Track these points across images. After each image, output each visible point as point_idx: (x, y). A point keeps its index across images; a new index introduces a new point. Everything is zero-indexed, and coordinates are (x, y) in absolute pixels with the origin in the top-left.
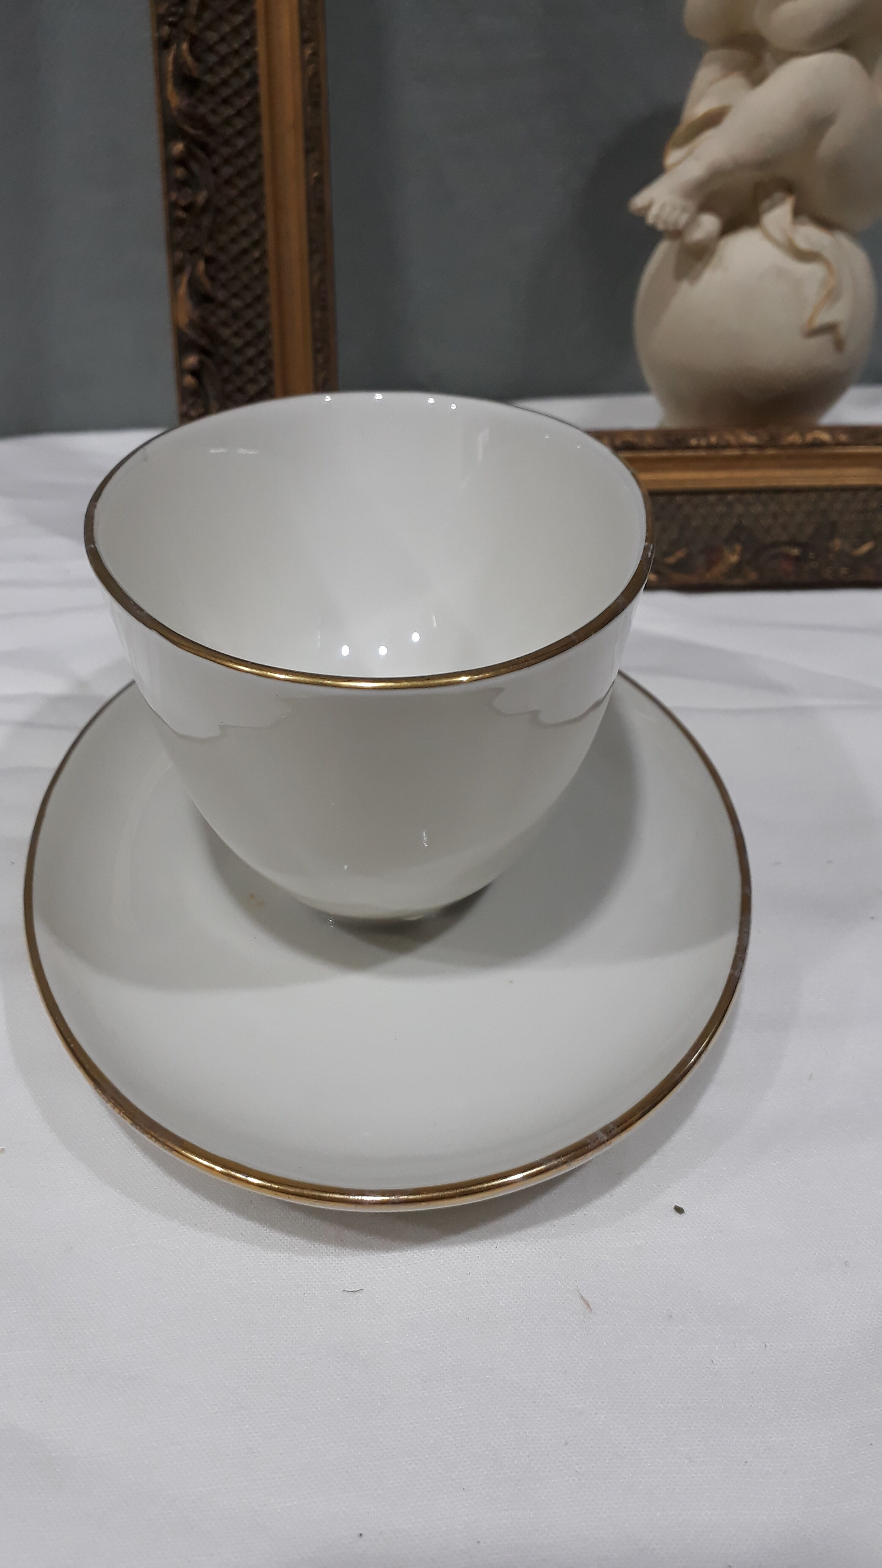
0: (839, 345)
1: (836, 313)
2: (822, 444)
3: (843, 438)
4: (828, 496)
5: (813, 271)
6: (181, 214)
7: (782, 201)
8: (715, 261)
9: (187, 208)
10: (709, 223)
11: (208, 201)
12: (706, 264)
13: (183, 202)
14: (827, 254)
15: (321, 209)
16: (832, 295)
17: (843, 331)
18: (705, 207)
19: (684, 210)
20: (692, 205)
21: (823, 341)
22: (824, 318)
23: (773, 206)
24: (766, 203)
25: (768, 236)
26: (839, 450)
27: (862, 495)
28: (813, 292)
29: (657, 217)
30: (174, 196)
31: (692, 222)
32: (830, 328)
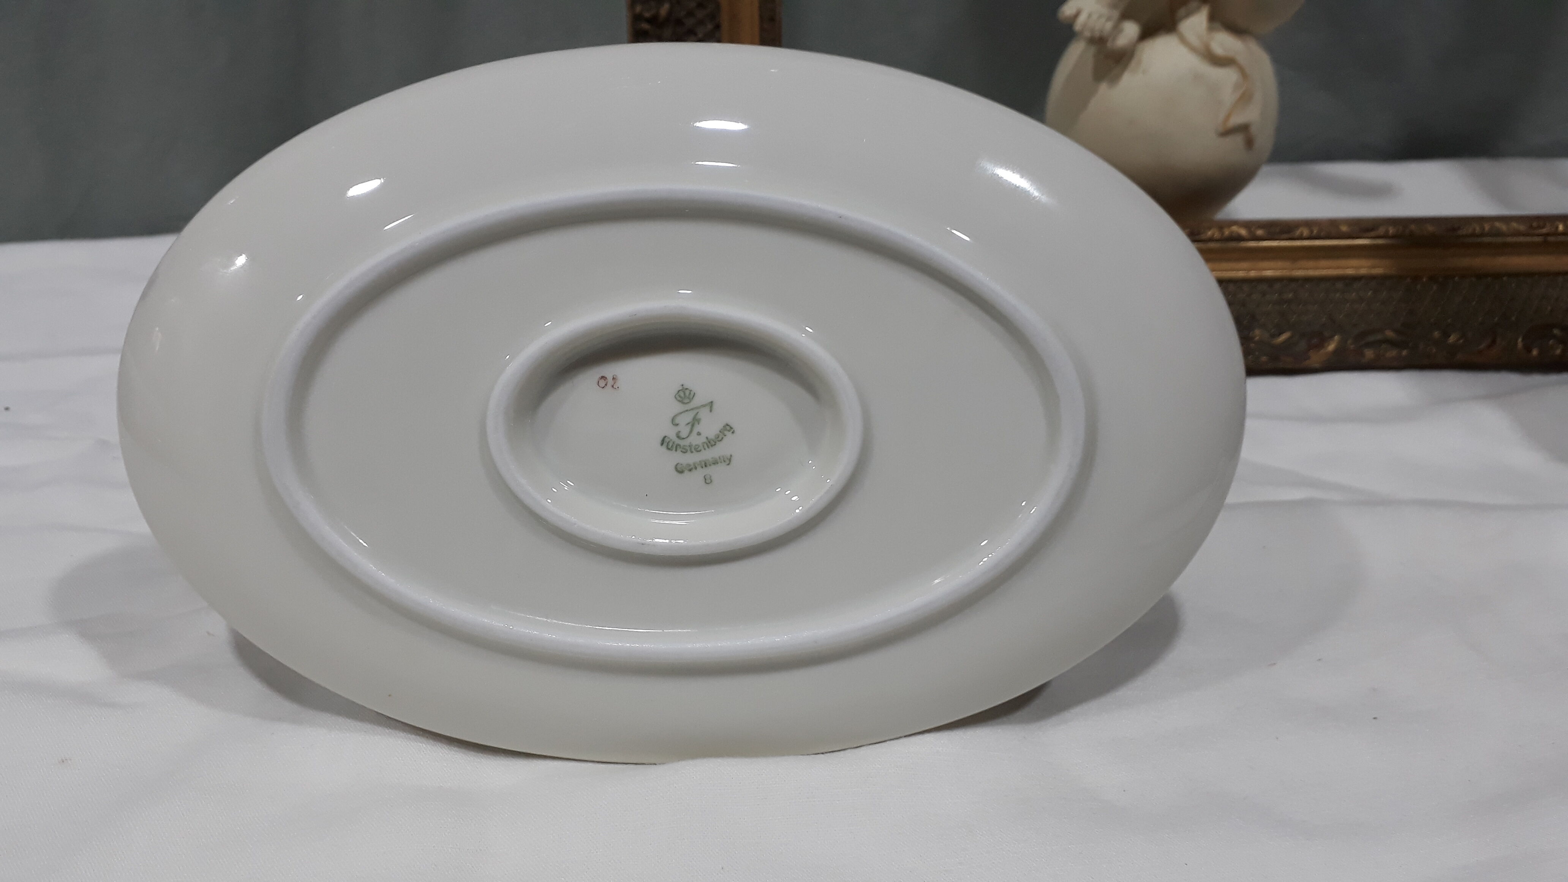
0: (1249, 143)
1: (1250, 115)
2: (1239, 238)
3: (1260, 232)
4: (1246, 288)
5: (1227, 77)
6: (645, 26)
7: (1197, 10)
8: (1133, 63)
9: (649, 21)
10: (1131, 30)
11: (670, 13)
12: (1125, 67)
13: (647, 15)
14: (1241, 59)
15: (772, 19)
16: (1245, 98)
17: (1254, 130)
18: (1126, 15)
19: (1109, 19)
20: (1116, 14)
21: (1238, 140)
22: (1237, 120)
23: (1188, 15)
24: (1182, 11)
25: (1183, 41)
26: (1252, 244)
27: (1277, 286)
28: (1228, 97)
29: (1085, 25)
30: (638, 9)
31: (1117, 29)
32: (1244, 128)
